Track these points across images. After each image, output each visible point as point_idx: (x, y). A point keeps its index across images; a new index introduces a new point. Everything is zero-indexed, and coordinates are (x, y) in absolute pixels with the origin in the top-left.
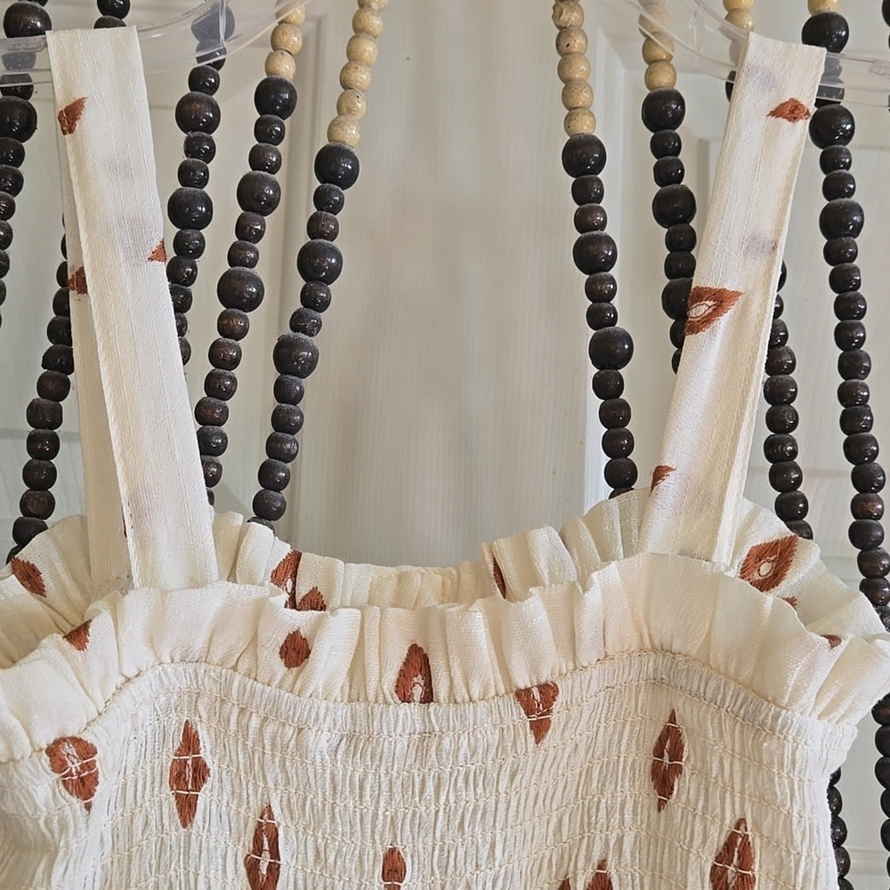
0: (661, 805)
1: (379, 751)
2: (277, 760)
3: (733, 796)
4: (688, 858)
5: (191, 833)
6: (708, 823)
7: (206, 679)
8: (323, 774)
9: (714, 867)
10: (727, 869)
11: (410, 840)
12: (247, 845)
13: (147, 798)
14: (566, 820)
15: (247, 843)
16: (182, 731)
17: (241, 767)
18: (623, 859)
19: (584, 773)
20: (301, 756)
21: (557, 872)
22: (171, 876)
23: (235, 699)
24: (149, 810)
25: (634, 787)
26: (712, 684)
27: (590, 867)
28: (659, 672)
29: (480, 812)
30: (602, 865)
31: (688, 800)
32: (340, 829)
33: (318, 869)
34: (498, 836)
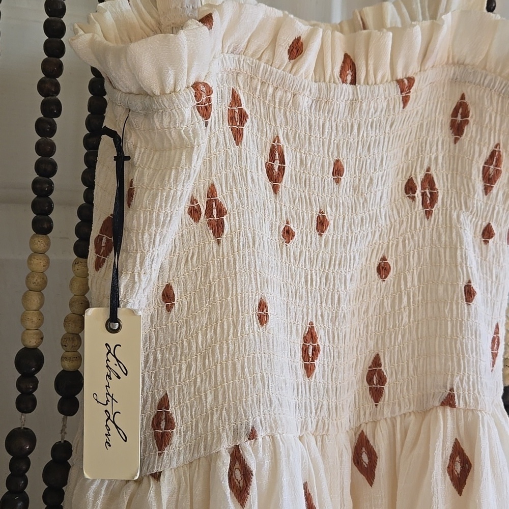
0: (456, 140)
1: (332, 109)
2: (282, 111)
3: (495, 132)
4: (472, 163)
5: (241, 148)
6: (482, 146)
7: (245, 64)
8: (305, 120)
9: (484, 167)
10: (490, 168)
11: (346, 155)
12: (266, 158)
13: (217, 129)
14: (410, 150)
15: (266, 156)
16: (231, 94)
17: (262, 115)
18: (438, 167)
19: (419, 126)
20: (295, 109)
21: (406, 175)
22: (233, 170)
23: (260, 76)
24: (219, 135)
25: (443, 133)
26: (488, 78)
27: (423, 171)
28: (456, 75)
29: (377, 142)
30: (428, 170)
31: (471, 137)
32: (313, 149)
33: (302, 169)
34: (384, 155)
